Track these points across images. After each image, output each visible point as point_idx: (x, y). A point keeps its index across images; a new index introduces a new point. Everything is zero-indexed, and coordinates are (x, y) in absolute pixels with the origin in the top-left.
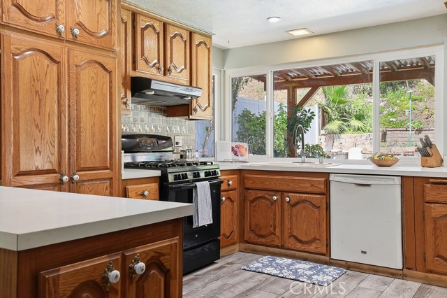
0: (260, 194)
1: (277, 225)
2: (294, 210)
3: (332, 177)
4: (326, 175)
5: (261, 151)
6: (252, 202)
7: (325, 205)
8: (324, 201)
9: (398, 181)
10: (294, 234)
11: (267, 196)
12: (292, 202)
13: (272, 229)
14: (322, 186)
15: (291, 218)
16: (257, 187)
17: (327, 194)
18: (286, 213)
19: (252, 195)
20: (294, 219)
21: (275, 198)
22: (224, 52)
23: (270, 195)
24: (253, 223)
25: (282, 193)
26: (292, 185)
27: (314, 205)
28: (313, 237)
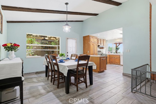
2: (116, 59)
4: (120, 55)
5: (112, 53)
8: (120, 58)
10: (116, 62)
19: (111, 58)
22: (107, 41)
24: (111, 61)
25: (114, 57)
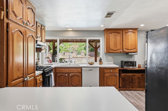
0: (62, 74)
1: (67, 82)
2: (72, 78)
3: (83, 68)
4: (81, 68)
6: (59, 77)
7: (81, 76)
8: (81, 75)
9: (99, 68)
10: (72, 84)
11: (64, 75)
12: (72, 76)
13: (65, 84)
14: (80, 71)
15: (71, 80)
16: (60, 72)
17: (81, 73)
18: (70, 79)
20: (72, 80)
21: (67, 75)
23: (65, 74)
24: (59, 83)
25: (69, 73)
26: (71, 71)
27: (78, 76)
28: (77, 84)
